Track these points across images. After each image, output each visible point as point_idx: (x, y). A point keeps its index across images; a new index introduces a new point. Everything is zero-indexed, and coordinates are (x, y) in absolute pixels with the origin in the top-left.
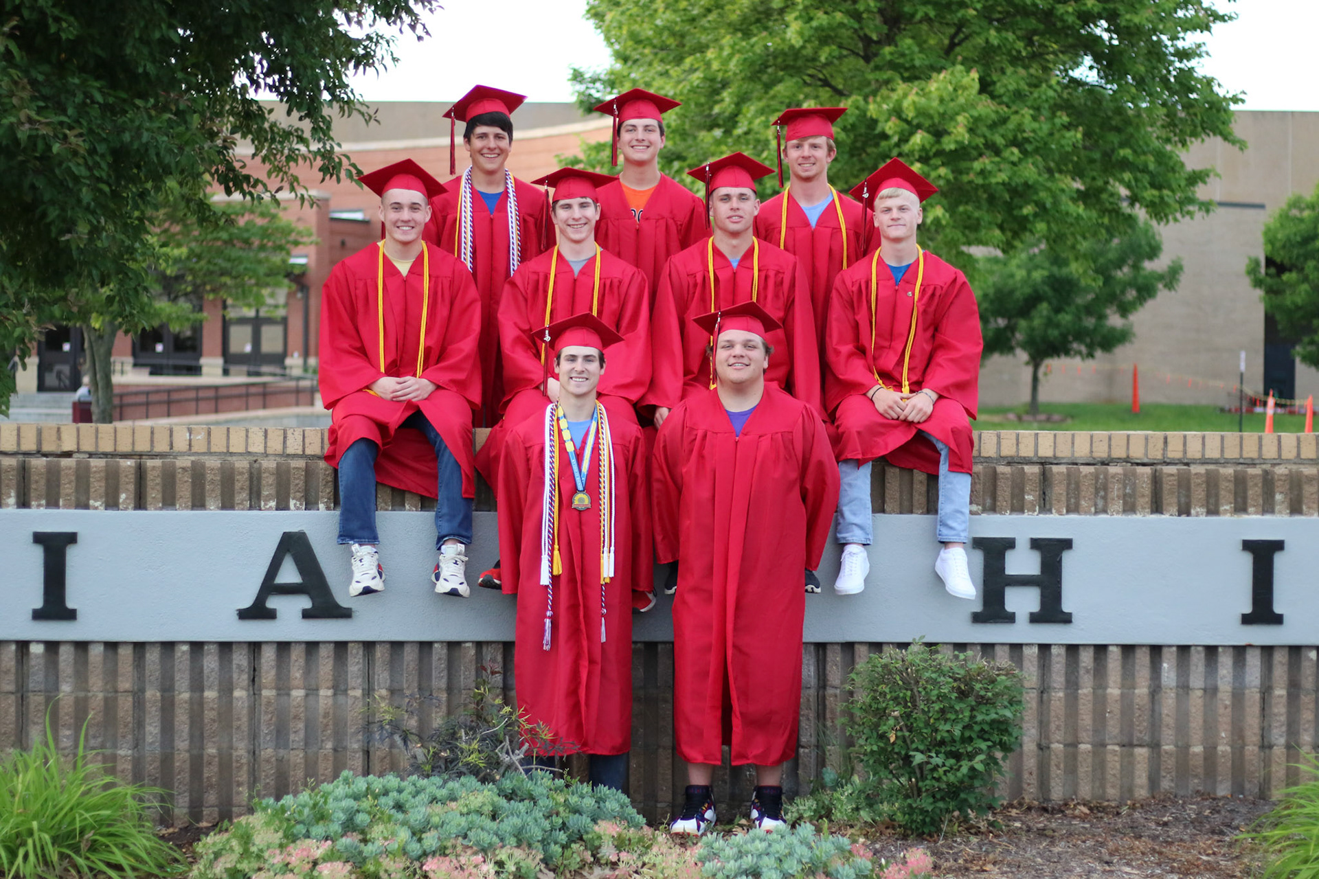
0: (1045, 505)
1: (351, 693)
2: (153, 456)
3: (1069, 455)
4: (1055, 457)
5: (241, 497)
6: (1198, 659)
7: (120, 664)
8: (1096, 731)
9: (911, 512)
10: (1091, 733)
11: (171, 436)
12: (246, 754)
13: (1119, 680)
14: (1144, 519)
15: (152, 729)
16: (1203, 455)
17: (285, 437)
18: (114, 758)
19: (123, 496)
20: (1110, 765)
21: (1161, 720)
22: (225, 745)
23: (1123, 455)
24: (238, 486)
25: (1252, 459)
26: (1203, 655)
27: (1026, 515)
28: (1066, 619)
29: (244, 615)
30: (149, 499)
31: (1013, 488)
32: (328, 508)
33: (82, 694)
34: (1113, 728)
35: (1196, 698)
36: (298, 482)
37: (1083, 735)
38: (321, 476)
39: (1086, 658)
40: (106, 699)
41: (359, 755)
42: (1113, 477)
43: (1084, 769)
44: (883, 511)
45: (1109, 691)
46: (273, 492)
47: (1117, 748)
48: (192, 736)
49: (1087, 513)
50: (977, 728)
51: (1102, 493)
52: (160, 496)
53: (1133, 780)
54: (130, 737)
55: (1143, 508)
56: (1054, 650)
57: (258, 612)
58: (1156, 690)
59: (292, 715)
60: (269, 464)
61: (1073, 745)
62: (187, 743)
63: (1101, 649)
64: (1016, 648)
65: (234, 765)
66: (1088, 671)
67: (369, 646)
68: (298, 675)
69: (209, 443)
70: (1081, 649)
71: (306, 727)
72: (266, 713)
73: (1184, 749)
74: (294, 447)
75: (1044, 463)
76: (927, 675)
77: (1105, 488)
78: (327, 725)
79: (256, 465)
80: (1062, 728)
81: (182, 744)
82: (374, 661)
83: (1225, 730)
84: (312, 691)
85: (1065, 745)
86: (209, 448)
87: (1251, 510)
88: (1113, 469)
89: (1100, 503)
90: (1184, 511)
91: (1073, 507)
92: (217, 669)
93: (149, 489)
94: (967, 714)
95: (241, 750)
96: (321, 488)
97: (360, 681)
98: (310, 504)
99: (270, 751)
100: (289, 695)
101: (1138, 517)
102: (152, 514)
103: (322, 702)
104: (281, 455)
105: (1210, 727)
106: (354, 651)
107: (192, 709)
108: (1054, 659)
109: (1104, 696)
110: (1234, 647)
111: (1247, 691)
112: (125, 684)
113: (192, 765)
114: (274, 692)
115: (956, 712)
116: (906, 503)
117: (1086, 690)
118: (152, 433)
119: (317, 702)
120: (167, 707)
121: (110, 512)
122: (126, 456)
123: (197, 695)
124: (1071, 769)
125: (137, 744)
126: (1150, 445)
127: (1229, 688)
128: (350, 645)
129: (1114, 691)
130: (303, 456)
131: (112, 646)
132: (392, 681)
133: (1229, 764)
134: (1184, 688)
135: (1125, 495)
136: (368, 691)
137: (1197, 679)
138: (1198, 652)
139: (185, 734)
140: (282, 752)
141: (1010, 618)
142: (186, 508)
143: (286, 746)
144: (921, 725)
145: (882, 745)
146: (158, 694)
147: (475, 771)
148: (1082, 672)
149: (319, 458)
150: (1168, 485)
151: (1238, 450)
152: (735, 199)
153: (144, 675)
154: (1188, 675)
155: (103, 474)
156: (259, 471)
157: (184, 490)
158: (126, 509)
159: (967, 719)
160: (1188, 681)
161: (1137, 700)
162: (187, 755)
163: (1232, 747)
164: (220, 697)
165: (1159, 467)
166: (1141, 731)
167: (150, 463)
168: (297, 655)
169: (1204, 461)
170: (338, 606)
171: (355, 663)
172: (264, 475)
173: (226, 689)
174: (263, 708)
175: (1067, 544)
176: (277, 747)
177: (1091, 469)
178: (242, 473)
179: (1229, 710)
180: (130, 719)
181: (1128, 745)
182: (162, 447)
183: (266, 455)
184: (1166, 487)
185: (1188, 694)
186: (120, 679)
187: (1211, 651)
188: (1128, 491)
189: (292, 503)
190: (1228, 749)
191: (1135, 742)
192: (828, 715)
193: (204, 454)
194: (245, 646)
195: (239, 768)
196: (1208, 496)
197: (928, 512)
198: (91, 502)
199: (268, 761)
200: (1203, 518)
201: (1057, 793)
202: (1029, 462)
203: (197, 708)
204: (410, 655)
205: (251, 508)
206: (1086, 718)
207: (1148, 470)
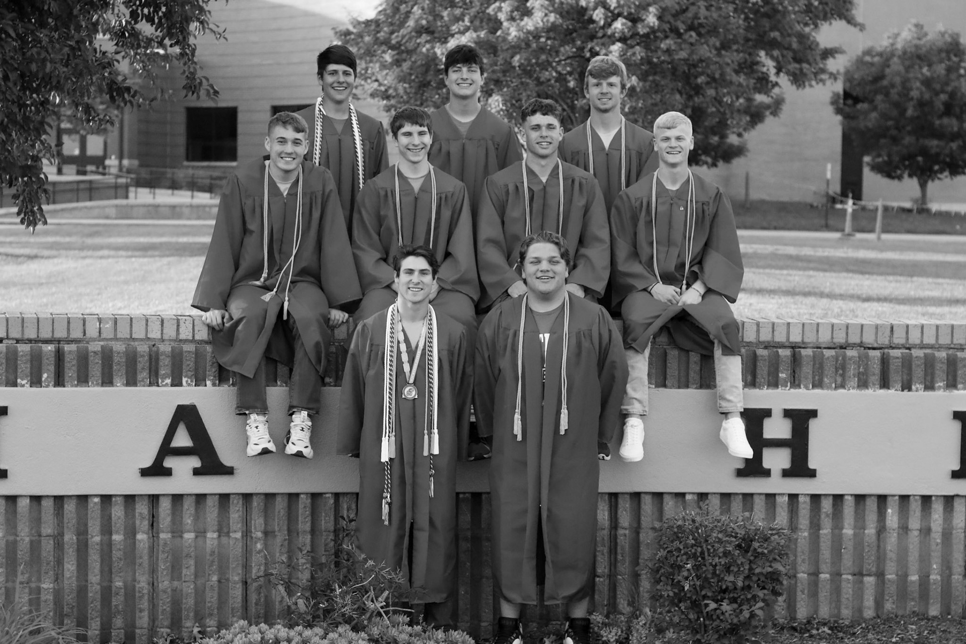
0: (795, 382)
1: (232, 535)
2: (70, 341)
3: (815, 341)
4: (803, 342)
5: (143, 375)
6: (915, 507)
7: (43, 514)
8: (833, 563)
9: (687, 387)
10: (829, 565)
11: (84, 325)
12: (147, 586)
13: (852, 523)
14: (875, 394)
15: (70, 567)
16: (922, 341)
17: (178, 326)
18: (39, 590)
19: (45, 376)
20: (844, 591)
21: (885, 554)
22: (130, 579)
23: (858, 341)
24: (139, 366)
25: (961, 345)
26: (920, 502)
27: (780, 390)
28: (812, 474)
29: (145, 473)
30: (67, 378)
31: (769, 367)
32: (214, 385)
33: (11, 538)
34: (848, 561)
35: (914, 536)
36: (189, 363)
37: (823, 567)
38: (208, 358)
39: (827, 506)
40: (31, 542)
41: (239, 586)
42: (850, 359)
43: (824, 594)
44: (665, 386)
45: (844, 531)
46: (169, 372)
47: (850, 577)
48: (102, 572)
49: (829, 388)
50: (755, 578)
51: (841, 372)
52: (75, 375)
53: (862, 602)
54: (51, 573)
55: (874, 384)
56: (801, 499)
57: (157, 470)
58: (881, 529)
59: (184, 555)
60: (165, 348)
61: (815, 574)
62: (98, 577)
63: (838, 499)
64: (771, 497)
65: (137, 594)
66: (827, 516)
67: (247, 497)
68: (189, 522)
69: (116, 330)
70: (823, 498)
71: (196, 563)
72: (163, 552)
73: (903, 577)
74: (185, 334)
75: (794, 347)
76: (715, 535)
77: (843, 367)
78: (213, 561)
79: (154, 349)
80: (807, 562)
81: (94, 578)
82: (251, 509)
83: (936, 563)
84: (201, 533)
85: (809, 574)
86: (115, 335)
87: (960, 386)
88: (850, 353)
89: (839, 380)
90: (907, 386)
91: (817, 382)
92: (122, 517)
93: (66, 370)
94: (747, 567)
95: (143, 583)
96: (208, 368)
97: (239, 525)
98: (199, 381)
99: (166, 583)
100: (181, 537)
101: (869, 392)
102: (69, 391)
103: (208, 542)
104: (175, 341)
105: (925, 560)
106: (235, 502)
107: (102, 550)
108: (801, 506)
109: (840, 536)
110: (945, 496)
111: (954, 532)
112: (48, 529)
113: (102, 595)
114: (169, 535)
115: (738, 565)
116: (683, 379)
117: (826, 531)
118: (69, 322)
119: (205, 542)
120: (83, 548)
121: (35, 390)
122: (47, 342)
123: (106, 537)
124: (814, 593)
125: (58, 578)
126: (880, 334)
127: (940, 530)
128: (232, 496)
129: (848, 531)
130: (193, 341)
131: (36, 499)
132: (266, 524)
133: (939, 590)
134: (904, 529)
135: (859, 373)
136: (247, 533)
137: (915, 523)
138: (916, 501)
139: (97, 570)
140: (176, 583)
141: (767, 473)
142: (97, 385)
143: (179, 578)
144: (709, 576)
145: (676, 591)
146: (75, 538)
147: (348, 620)
148: (823, 516)
149: (207, 342)
150: (894, 366)
151: (950, 337)
152: (544, 128)
153: (62, 522)
154: (908, 518)
155: (29, 357)
156: (157, 353)
157: (96, 370)
158: (47, 386)
159: (747, 572)
160: (907, 523)
161: (867, 539)
162: (99, 587)
163: (941, 575)
164: (125, 539)
165: (886, 351)
166: (870, 565)
167: (67, 348)
168: (188, 506)
169: (922, 346)
170: (222, 465)
171: (236, 513)
172: (161, 358)
173: (131, 532)
174: (161, 548)
175: (813, 414)
176: (172, 579)
177: (832, 353)
178: (143, 356)
179: (940, 546)
180: (51, 558)
181: (859, 574)
182: (76, 334)
183: (162, 340)
184: (892, 367)
185: (907, 533)
186: (43, 525)
187: (926, 500)
188: (861, 370)
189: (184, 380)
190: (939, 578)
191: (865, 573)
192: (619, 551)
193: (111, 339)
194: (146, 498)
195: (141, 597)
196: (926, 375)
197: (701, 387)
198: (19, 381)
199: (165, 592)
200: (921, 393)
201: (802, 613)
202: (783, 346)
203: (107, 548)
204: (280, 505)
205: (151, 385)
206: (826, 553)
207: (877, 353)
